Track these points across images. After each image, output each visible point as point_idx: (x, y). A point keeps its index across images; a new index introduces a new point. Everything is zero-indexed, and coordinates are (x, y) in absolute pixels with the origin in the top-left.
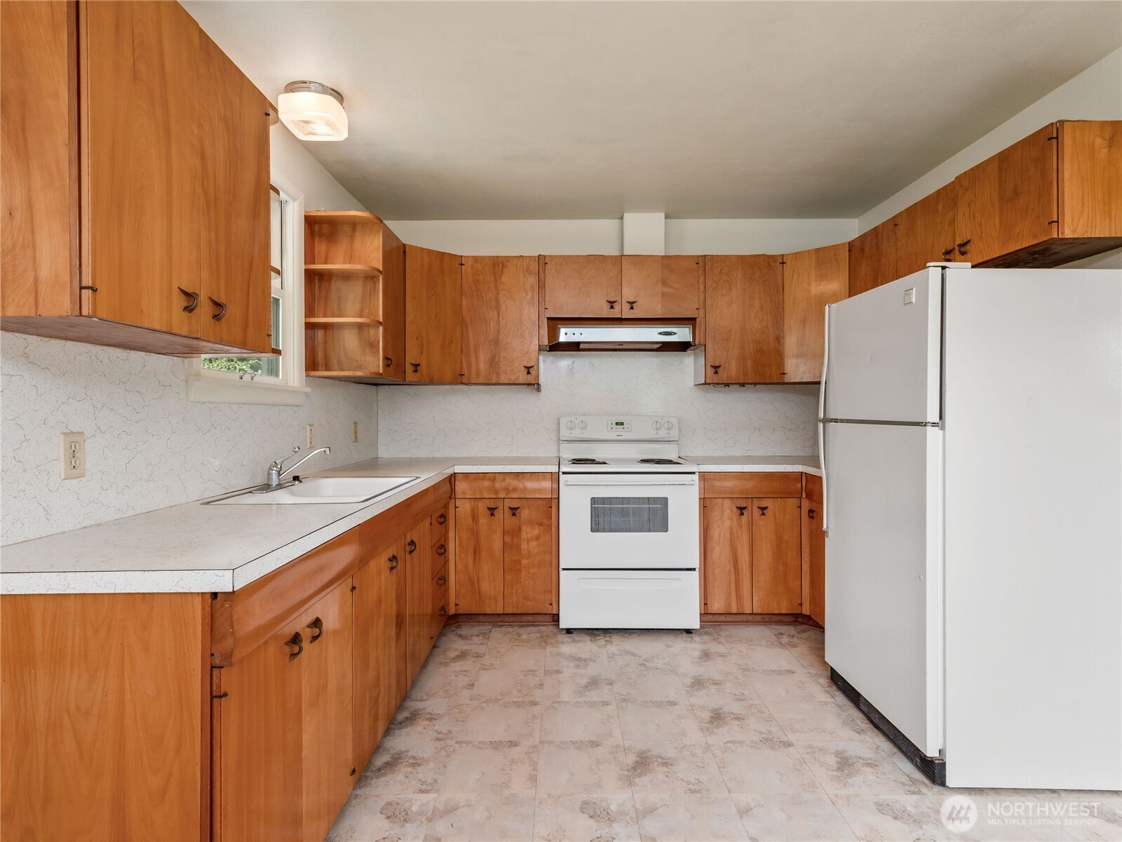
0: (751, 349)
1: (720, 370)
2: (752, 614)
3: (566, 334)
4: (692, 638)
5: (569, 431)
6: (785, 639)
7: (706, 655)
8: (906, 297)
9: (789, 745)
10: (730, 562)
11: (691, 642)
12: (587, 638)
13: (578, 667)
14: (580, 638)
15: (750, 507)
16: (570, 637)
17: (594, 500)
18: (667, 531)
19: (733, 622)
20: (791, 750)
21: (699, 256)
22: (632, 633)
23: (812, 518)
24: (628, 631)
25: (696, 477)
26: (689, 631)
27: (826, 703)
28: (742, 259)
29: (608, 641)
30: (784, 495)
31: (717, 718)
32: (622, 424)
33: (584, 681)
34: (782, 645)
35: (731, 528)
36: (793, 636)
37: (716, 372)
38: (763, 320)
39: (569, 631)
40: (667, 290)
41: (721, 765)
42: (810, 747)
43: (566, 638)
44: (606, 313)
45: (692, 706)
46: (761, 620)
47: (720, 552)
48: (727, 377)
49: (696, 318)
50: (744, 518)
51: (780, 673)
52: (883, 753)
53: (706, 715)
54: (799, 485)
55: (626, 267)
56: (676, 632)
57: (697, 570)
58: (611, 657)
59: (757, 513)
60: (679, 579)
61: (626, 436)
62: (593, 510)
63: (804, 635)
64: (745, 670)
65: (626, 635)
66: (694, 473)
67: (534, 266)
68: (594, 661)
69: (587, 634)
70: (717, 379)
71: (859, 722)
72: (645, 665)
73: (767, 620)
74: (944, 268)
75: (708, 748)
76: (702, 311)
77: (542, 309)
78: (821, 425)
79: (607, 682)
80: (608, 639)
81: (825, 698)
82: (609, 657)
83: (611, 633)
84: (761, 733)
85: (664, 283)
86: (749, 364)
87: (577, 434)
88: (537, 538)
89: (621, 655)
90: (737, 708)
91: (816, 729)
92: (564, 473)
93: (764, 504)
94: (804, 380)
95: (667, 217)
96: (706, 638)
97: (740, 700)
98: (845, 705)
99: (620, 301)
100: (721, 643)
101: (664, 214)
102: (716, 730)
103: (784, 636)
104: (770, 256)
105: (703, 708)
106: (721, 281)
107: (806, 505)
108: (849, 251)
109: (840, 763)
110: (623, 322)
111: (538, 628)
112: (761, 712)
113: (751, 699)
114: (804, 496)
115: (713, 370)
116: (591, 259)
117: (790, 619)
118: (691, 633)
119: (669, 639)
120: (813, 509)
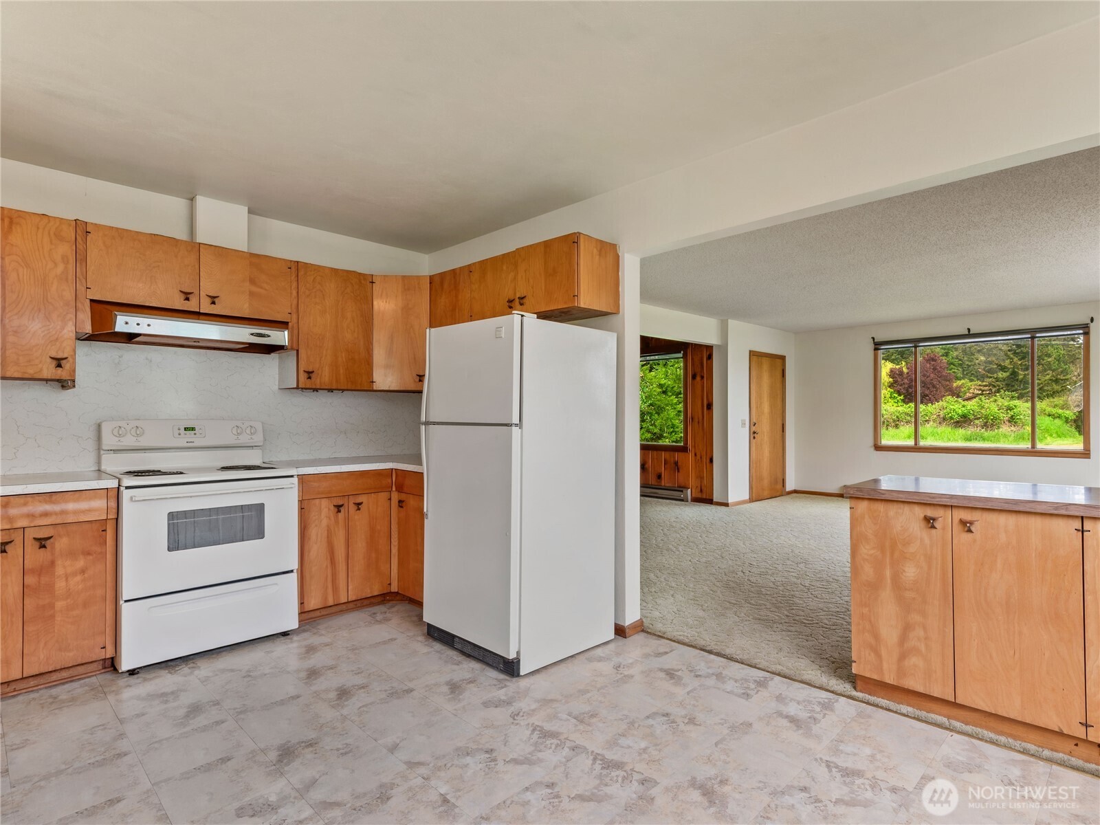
0: (344, 359)
1: (313, 376)
2: (348, 602)
3: (124, 323)
4: (291, 639)
5: (117, 439)
6: (379, 617)
7: (311, 650)
8: (497, 333)
9: (410, 691)
10: (327, 558)
11: (291, 642)
12: (164, 673)
13: (166, 702)
14: (153, 675)
15: (346, 505)
16: (138, 678)
17: (171, 516)
18: (262, 538)
19: (327, 615)
20: (414, 693)
21: (291, 261)
22: (220, 652)
23: (402, 507)
24: (214, 651)
25: (295, 480)
26: (285, 634)
27: (428, 653)
28: (335, 271)
29: (193, 667)
30: (377, 490)
31: (343, 694)
32: (193, 429)
33: (182, 712)
34: (380, 622)
35: (328, 526)
36: (386, 612)
37: (310, 378)
38: (354, 332)
39: (132, 672)
40: (254, 289)
41: (361, 726)
42: (427, 686)
43: (133, 679)
44: (179, 304)
45: (315, 692)
46: (355, 606)
47: (317, 549)
48: (321, 383)
49: (288, 322)
50: (341, 515)
51: (384, 643)
52: (477, 672)
53: (333, 695)
54: (390, 481)
55: (205, 257)
56: (271, 637)
57: (295, 571)
58: (205, 681)
59: (352, 508)
60: (276, 584)
61: (199, 442)
62: (171, 526)
63: (394, 609)
64: (353, 650)
65: (214, 656)
66: (292, 476)
67: (69, 233)
68: (185, 691)
69: (161, 668)
70: (309, 383)
71: (455, 658)
72: (249, 676)
73: (359, 605)
74: (522, 316)
75: (344, 718)
76: (294, 316)
77: (81, 288)
78: (423, 427)
79: (211, 703)
80: (192, 665)
81: (425, 650)
82: (202, 682)
83: (193, 659)
84: (386, 691)
85: (252, 281)
86: (341, 371)
87: (129, 441)
88: (83, 571)
89: (217, 675)
90: (359, 680)
91: (427, 673)
92: (127, 488)
93: (359, 501)
94: (391, 389)
95: (250, 212)
96: (306, 635)
97: (359, 673)
98: (442, 650)
99: (197, 292)
100: (322, 635)
101: (247, 208)
102: (346, 703)
103: (378, 615)
104: (360, 274)
105: (327, 691)
106: (314, 290)
107: (395, 496)
108: (430, 283)
109: (451, 688)
110: (201, 317)
111: (82, 681)
112: (380, 676)
113: (368, 670)
114: (394, 489)
115: (306, 375)
116: (156, 240)
117: (379, 599)
118: (289, 634)
119: (268, 646)
120: (402, 500)
